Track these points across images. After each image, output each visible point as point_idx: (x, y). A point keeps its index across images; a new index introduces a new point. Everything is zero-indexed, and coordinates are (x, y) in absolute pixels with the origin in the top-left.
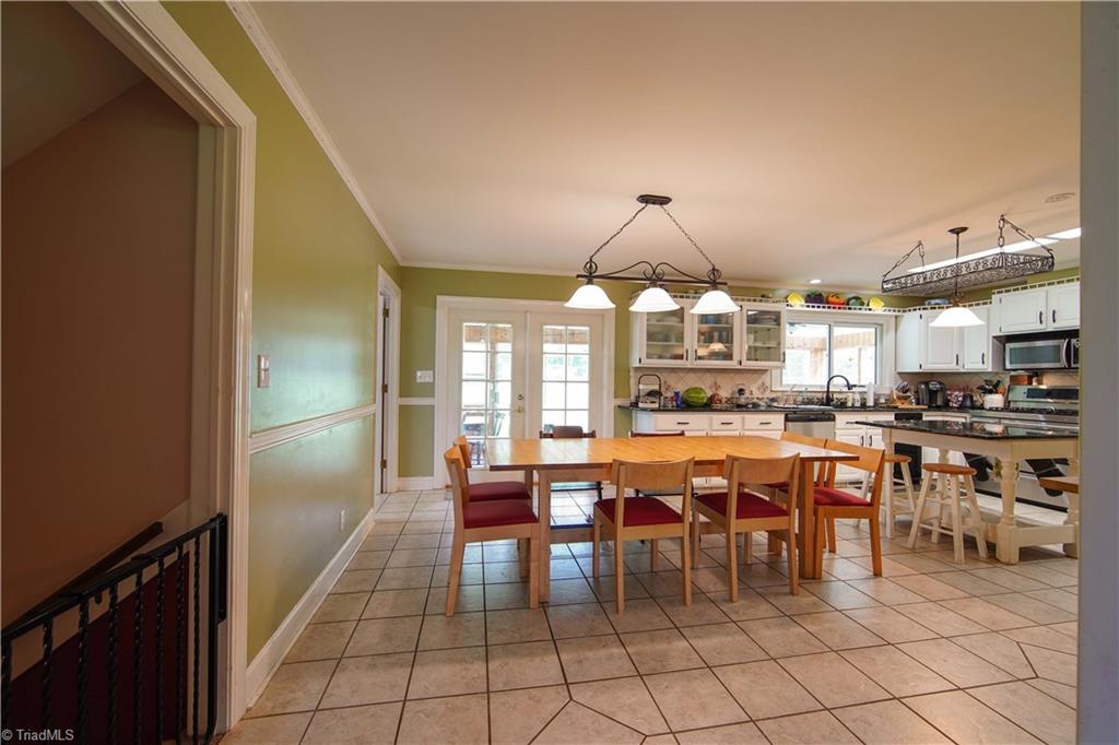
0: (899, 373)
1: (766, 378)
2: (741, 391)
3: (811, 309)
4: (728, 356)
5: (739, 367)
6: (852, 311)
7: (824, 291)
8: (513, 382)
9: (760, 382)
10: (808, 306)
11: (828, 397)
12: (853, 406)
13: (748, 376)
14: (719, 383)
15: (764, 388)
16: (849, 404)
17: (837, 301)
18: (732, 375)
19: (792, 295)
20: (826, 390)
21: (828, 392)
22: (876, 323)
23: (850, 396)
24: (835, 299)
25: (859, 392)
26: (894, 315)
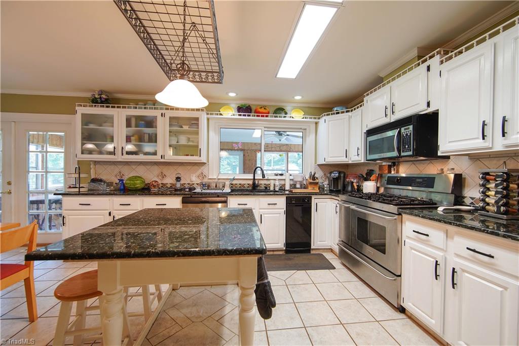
0: (319, 165)
1: (204, 169)
2: (178, 179)
3: (242, 117)
4: (155, 154)
5: (162, 160)
6: (278, 119)
7: (253, 104)
8: (4, 172)
9: (199, 172)
10: (241, 115)
11: (254, 184)
12: (275, 191)
13: (189, 167)
14: (165, 173)
15: (203, 176)
16: (272, 189)
17: (264, 111)
19: (225, 107)
20: (253, 178)
21: (254, 179)
22: (301, 128)
23: (272, 183)
24: (262, 110)
25: (279, 180)
26: (313, 122)
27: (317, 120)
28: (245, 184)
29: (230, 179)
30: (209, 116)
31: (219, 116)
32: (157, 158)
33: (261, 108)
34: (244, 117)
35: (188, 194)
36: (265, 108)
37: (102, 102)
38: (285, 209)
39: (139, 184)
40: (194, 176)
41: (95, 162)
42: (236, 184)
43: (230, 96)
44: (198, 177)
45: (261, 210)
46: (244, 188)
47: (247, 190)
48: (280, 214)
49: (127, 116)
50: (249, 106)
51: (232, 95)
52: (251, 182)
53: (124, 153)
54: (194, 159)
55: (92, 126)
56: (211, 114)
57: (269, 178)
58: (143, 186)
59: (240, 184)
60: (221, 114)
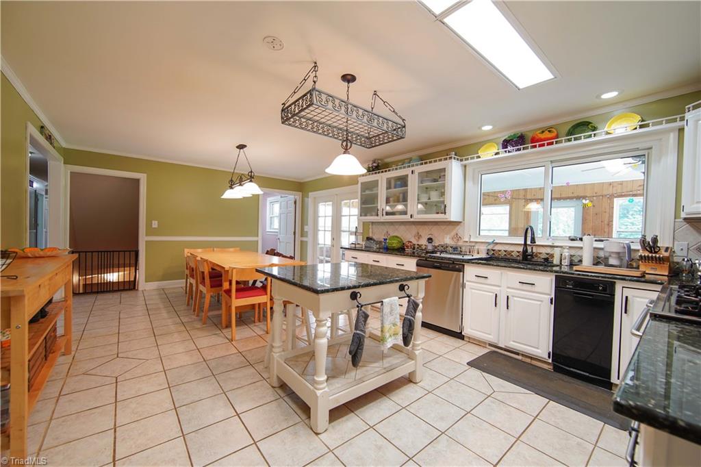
0: (686, 220)
1: (459, 229)
2: (430, 240)
3: (507, 155)
4: (405, 213)
5: (412, 220)
6: (573, 143)
7: (527, 129)
8: (332, 231)
9: (453, 233)
10: (506, 152)
11: (525, 251)
13: (443, 227)
14: (420, 233)
15: (458, 237)
16: (556, 261)
18: (430, 227)
19: (485, 146)
20: (523, 243)
21: (525, 244)
22: (638, 149)
23: (557, 252)
24: (547, 135)
25: (570, 247)
26: (671, 130)
27: (679, 124)
28: (513, 252)
29: (487, 243)
30: (464, 162)
31: (476, 160)
32: (406, 218)
33: (543, 132)
34: (525, 151)
35: (424, 257)
36: (549, 131)
37: (373, 170)
38: (553, 296)
39: (395, 244)
40: (448, 238)
41: (373, 223)
42: (500, 251)
43: (485, 131)
44: (453, 239)
45: (509, 290)
46: (512, 257)
47: (515, 261)
48: (542, 301)
49: (387, 179)
50: (522, 134)
51: (487, 128)
52: (521, 249)
53: (385, 214)
54: (440, 217)
55: (367, 192)
56: (467, 159)
57: (555, 244)
58: (399, 245)
59: (505, 251)
60: (479, 157)
